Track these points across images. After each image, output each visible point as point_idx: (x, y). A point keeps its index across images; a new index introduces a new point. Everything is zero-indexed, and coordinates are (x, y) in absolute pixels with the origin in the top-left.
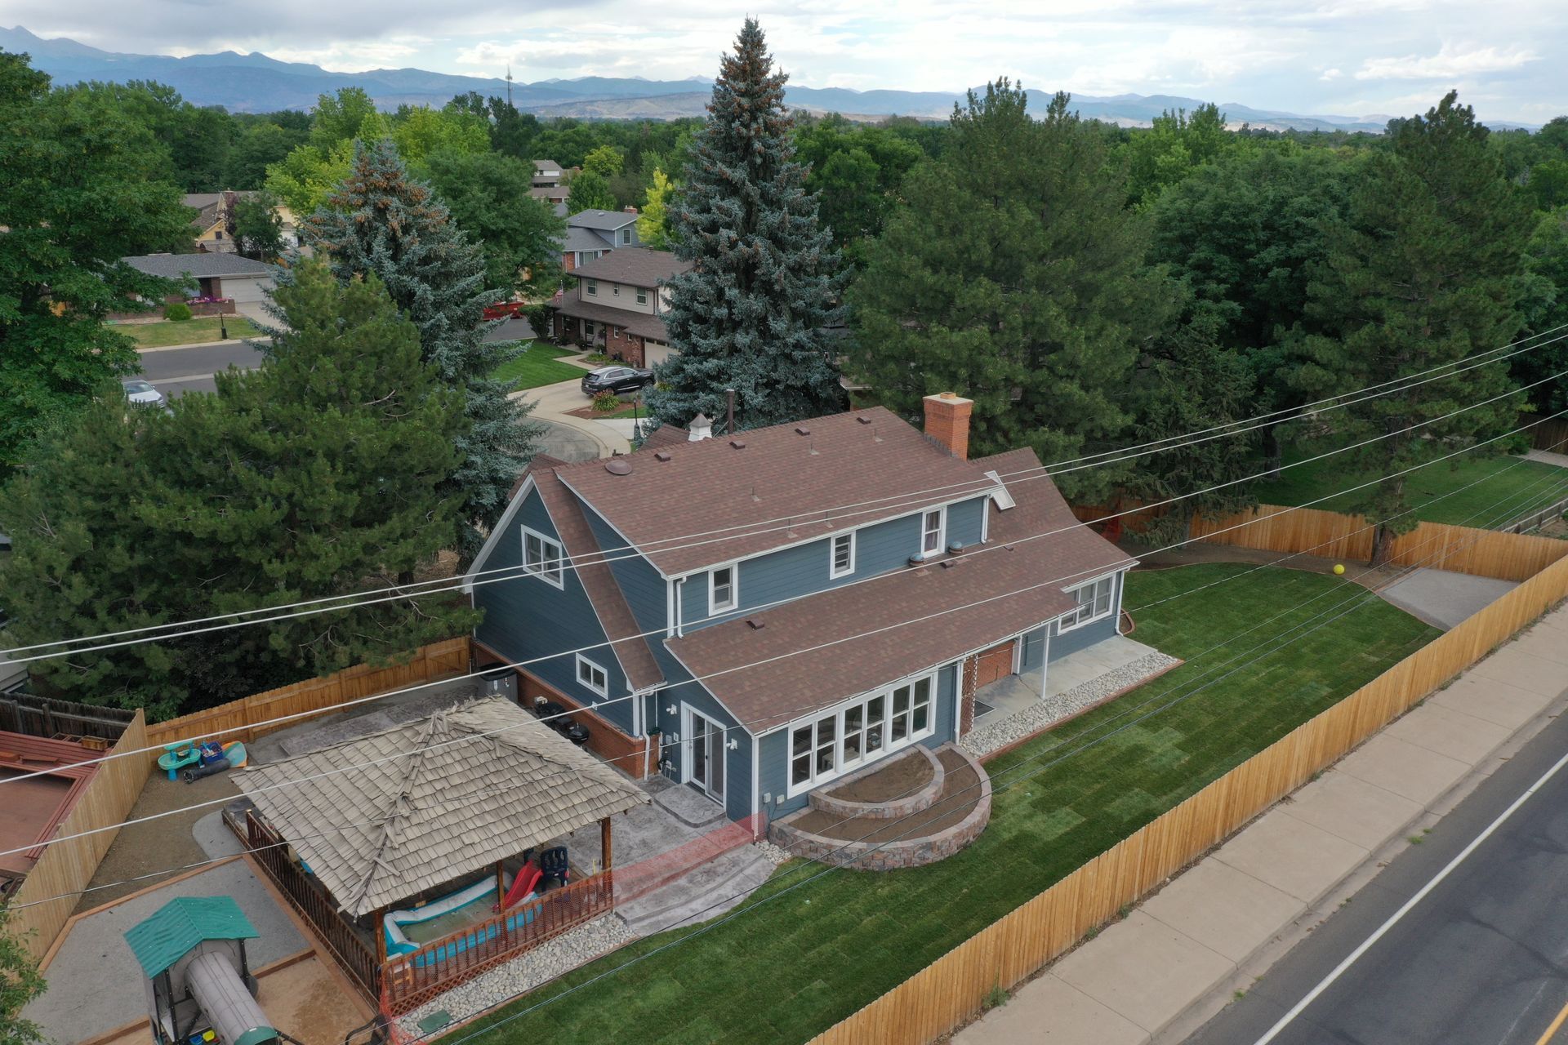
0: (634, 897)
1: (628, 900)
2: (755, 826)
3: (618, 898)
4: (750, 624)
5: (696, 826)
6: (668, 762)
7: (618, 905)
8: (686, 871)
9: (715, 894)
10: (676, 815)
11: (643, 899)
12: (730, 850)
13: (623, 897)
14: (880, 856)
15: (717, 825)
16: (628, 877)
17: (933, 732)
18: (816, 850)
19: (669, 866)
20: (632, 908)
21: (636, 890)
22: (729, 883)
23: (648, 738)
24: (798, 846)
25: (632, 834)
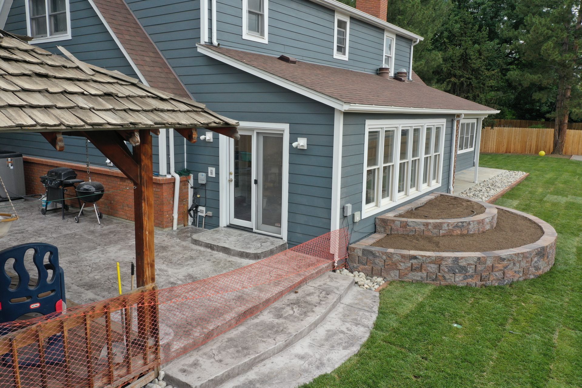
0: (196, 346)
1: (185, 351)
2: (335, 248)
3: (168, 346)
4: (283, 58)
5: (256, 256)
6: (200, 208)
7: (168, 361)
8: (267, 303)
9: (321, 332)
10: (226, 250)
11: (212, 347)
12: (312, 277)
13: (177, 346)
14: (500, 266)
15: (281, 256)
16: (178, 317)
17: (439, 185)
18: (420, 268)
19: (240, 299)
20: (195, 364)
21: (197, 333)
22: (332, 315)
23: (177, 177)
24: (394, 266)
25: (171, 271)
